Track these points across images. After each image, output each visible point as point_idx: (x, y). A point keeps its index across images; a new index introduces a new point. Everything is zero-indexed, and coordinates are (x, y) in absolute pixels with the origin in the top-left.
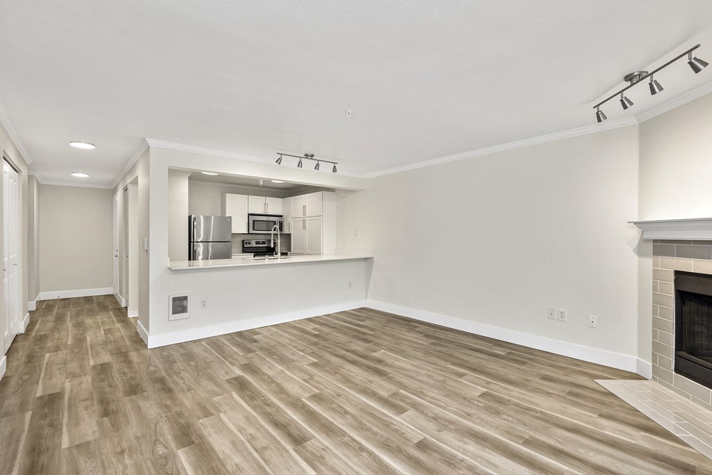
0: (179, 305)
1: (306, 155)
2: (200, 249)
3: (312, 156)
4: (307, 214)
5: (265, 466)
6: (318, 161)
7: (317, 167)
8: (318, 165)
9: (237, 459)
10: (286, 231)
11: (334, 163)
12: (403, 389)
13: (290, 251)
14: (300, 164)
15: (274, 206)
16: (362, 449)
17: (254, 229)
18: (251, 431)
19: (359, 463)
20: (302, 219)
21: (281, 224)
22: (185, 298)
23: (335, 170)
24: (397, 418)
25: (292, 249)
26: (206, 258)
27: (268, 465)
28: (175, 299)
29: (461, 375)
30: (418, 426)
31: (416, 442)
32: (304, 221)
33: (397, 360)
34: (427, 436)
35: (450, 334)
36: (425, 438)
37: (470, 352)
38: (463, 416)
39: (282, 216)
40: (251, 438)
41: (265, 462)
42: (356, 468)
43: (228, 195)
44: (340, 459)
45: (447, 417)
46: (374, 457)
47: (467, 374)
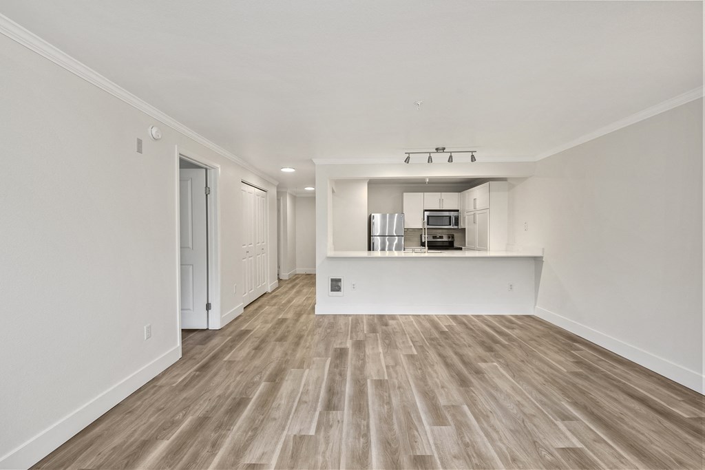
0: (336, 285)
1: (437, 149)
2: (377, 241)
3: (444, 149)
4: (478, 207)
5: (292, 413)
6: (451, 152)
7: (450, 160)
8: (451, 157)
9: (283, 402)
10: (461, 226)
11: (472, 152)
12: (468, 406)
13: (465, 246)
14: (430, 160)
15: (449, 201)
16: (366, 435)
17: (428, 225)
18: (311, 388)
19: (350, 444)
20: (472, 213)
21: (457, 219)
22: (339, 280)
23: (473, 159)
24: (427, 428)
25: (467, 245)
26: (383, 249)
27: (294, 413)
28: (332, 280)
29: (565, 417)
30: (439, 442)
31: (418, 454)
32: (474, 214)
33: (501, 376)
34: (436, 456)
35: (620, 369)
36: (431, 457)
37: (622, 397)
38: (506, 458)
39: (458, 211)
40: (306, 392)
41: (296, 410)
42: (344, 447)
43: (405, 194)
44: (341, 434)
45: (483, 450)
46: (367, 446)
47: (576, 419)
